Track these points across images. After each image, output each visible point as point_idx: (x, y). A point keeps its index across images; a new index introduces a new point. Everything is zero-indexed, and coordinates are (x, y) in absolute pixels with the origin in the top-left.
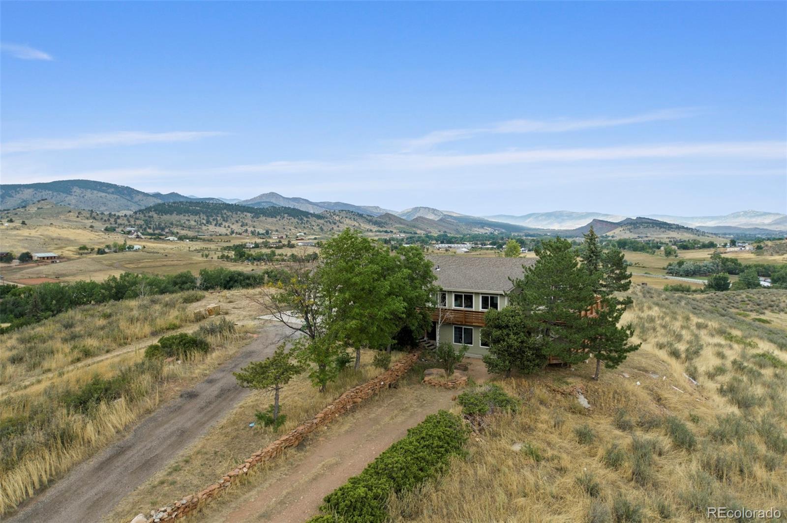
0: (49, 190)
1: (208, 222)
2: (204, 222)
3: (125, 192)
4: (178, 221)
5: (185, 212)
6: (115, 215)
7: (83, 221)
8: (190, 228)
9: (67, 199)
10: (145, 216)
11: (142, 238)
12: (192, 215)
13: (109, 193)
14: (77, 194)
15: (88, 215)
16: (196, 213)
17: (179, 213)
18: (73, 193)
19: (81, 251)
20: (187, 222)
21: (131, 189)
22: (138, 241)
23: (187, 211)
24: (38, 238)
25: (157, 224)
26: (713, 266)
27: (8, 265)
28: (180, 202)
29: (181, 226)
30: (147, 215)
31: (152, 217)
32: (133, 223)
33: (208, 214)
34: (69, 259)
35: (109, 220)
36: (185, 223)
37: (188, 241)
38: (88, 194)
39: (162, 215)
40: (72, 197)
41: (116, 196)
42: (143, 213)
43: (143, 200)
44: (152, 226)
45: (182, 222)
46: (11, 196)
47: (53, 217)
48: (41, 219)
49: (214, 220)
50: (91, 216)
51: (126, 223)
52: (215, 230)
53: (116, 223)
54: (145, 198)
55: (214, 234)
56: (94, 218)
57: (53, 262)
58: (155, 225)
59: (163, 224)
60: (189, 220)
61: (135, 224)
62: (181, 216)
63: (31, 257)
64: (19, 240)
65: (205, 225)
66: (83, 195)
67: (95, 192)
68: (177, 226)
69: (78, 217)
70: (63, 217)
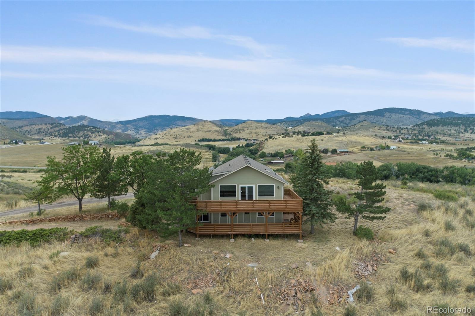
0: (373, 115)
1: (466, 131)
2: (462, 131)
3: (416, 113)
4: (442, 131)
5: (448, 124)
6: (400, 128)
7: (382, 132)
8: (450, 135)
9: (381, 120)
10: (419, 128)
11: (402, 142)
12: (454, 126)
13: (405, 115)
14: (387, 116)
15: (385, 129)
16: (457, 125)
17: (444, 125)
18: (385, 116)
19: (362, 149)
20: (449, 132)
21: (420, 111)
22: (399, 144)
23: (451, 124)
24: (345, 141)
25: (426, 133)
27: (325, 155)
28: (446, 118)
29: (444, 134)
30: (421, 127)
31: (424, 128)
32: (411, 132)
33: (467, 125)
34: (354, 153)
35: (396, 131)
36: (447, 132)
37: (434, 144)
38: (393, 116)
39: (431, 127)
40: (384, 118)
41: (409, 116)
42: (418, 126)
43: (426, 118)
44: (422, 134)
45: (445, 131)
46: (354, 119)
47: (366, 130)
48: (360, 131)
49: (471, 129)
50: (386, 129)
51: (406, 132)
52: (470, 137)
53: (400, 133)
54: (429, 116)
55: (469, 140)
56: (388, 130)
57: (345, 154)
58: (425, 133)
59: (430, 133)
60: (450, 130)
61: (411, 133)
62: (445, 127)
63: (337, 152)
64: (336, 142)
65: (462, 133)
66: (390, 116)
67: (397, 114)
68: (441, 134)
69: (379, 130)
70: (371, 130)
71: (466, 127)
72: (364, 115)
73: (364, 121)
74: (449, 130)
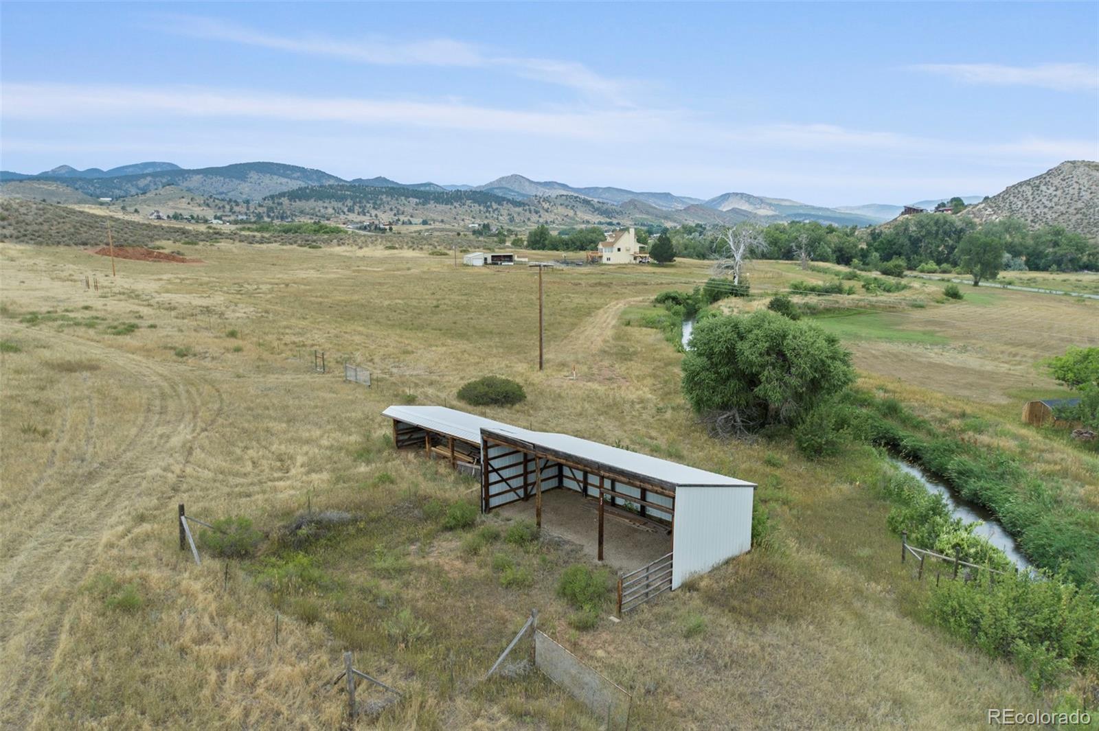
0: (221, 176)
1: (351, 210)
5: (327, 198)
7: (194, 209)
9: (239, 187)
10: (273, 203)
12: (336, 201)
13: (291, 178)
14: (253, 181)
16: (342, 199)
17: (319, 199)
18: (249, 180)
20: (322, 210)
23: (331, 197)
33: (357, 200)
38: (267, 179)
39: (296, 202)
56: (208, 205)
62: (321, 202)
66: (259, 181)
67: (275, 177)
69: (189, 204)
70: (171, 203)
71: (354, 203)
72: (201, 176)
73: (169, 185)
74: (323, 207)
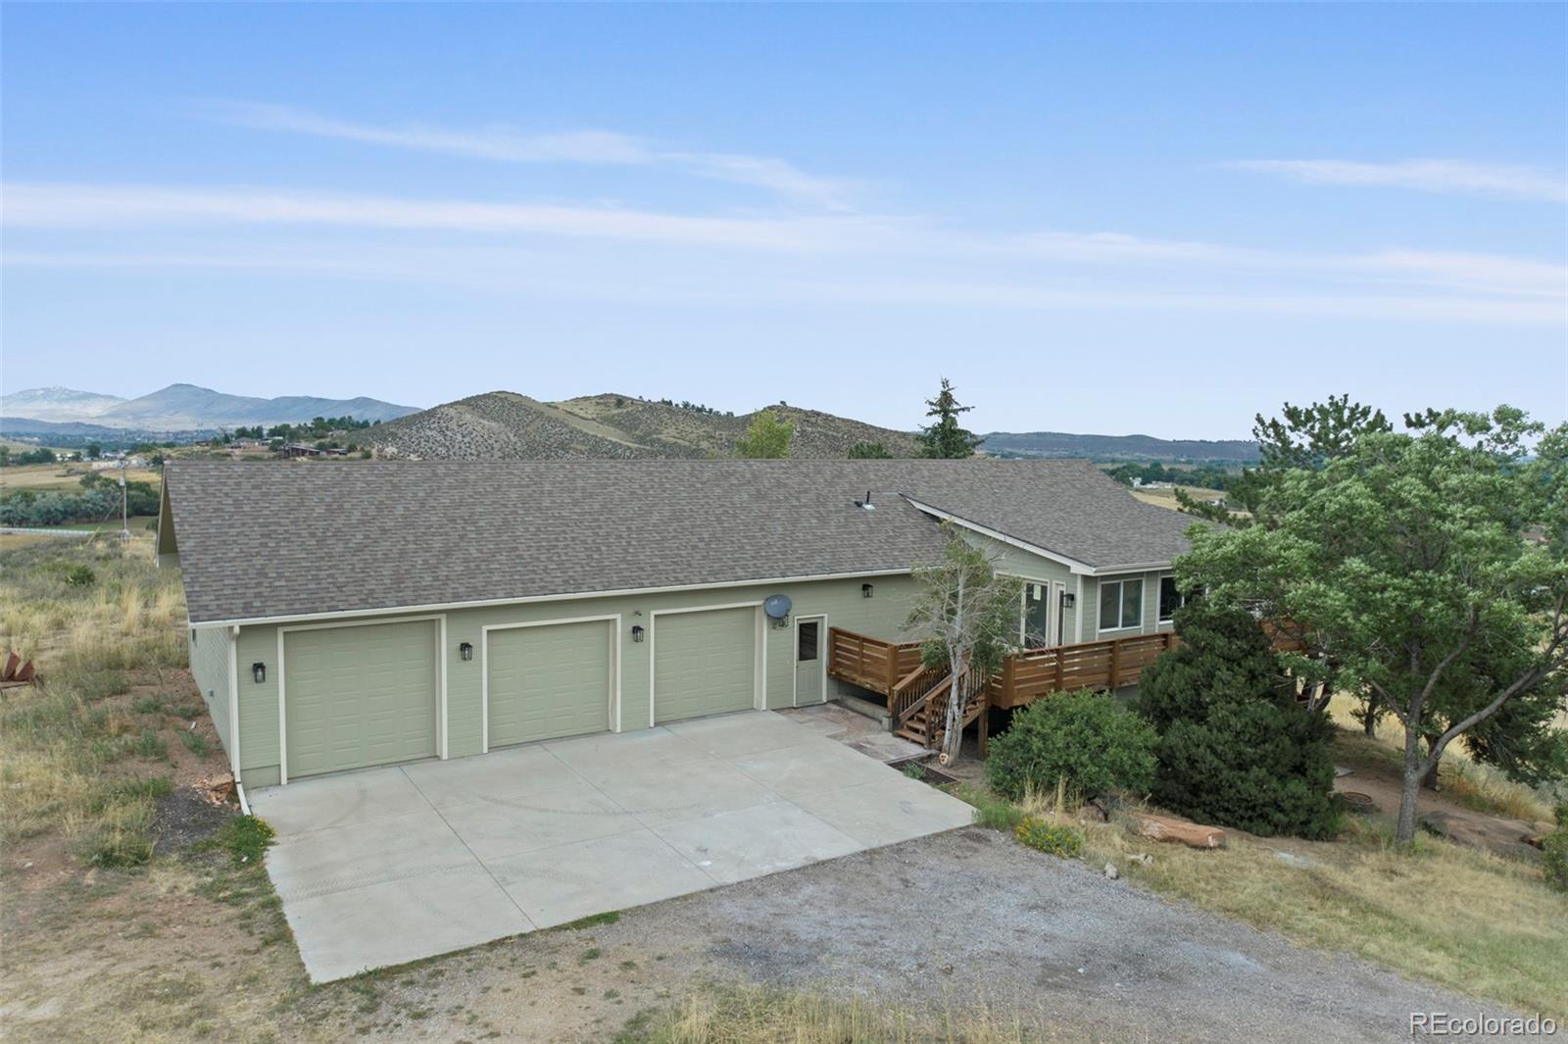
26: (104, 500)
